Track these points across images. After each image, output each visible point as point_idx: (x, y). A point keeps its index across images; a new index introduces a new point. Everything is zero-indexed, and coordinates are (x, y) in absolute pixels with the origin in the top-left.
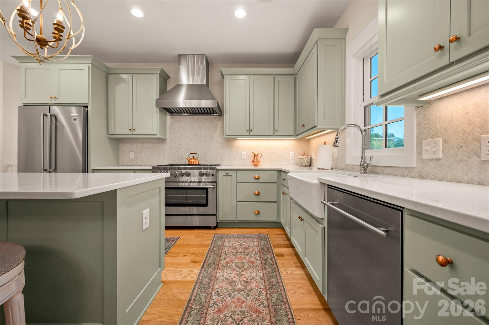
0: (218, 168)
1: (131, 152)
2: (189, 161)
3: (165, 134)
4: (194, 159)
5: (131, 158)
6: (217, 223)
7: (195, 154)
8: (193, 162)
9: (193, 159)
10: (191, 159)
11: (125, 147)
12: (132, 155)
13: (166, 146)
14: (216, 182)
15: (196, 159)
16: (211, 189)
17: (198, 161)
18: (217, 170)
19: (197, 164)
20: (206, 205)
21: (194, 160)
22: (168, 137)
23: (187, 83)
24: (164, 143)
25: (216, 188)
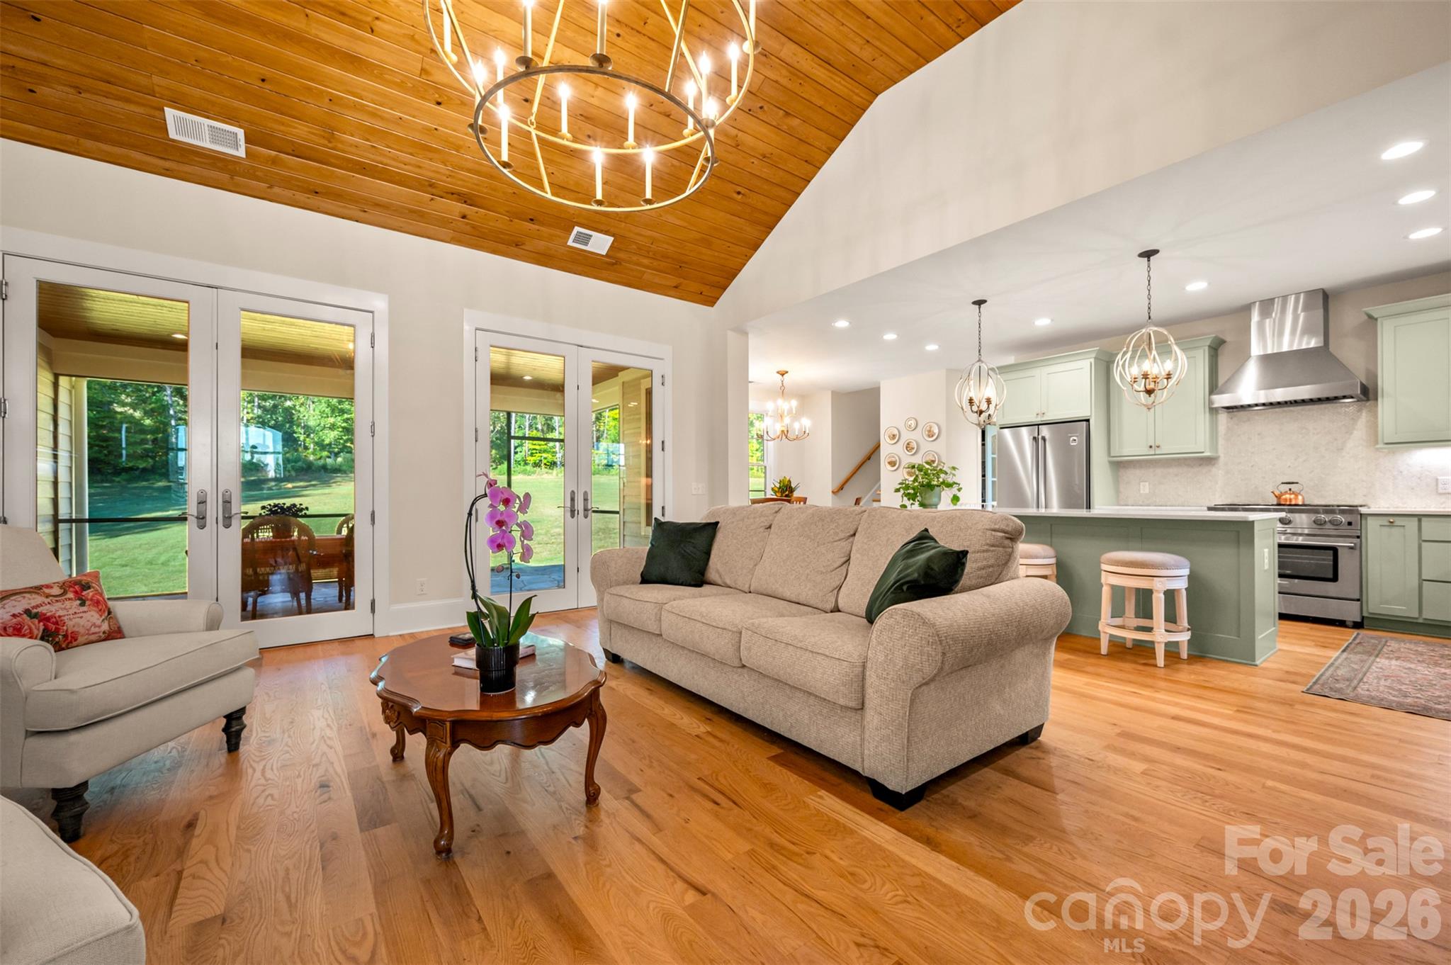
0: (1363, 510)
1: (1142, 484)
2: (1278, 497)
3: (1217, 450)
4: (1293, 493)
5: (1142, 492)
6: (1363, 618)
7: (1293, 483)
8: (1290, 500)
9: (1290, 494)
10: (1282, 494)
11: (1131, 475)
12: (1145, 488)
13: (1218, 471)
14: (1358, 537)
15: (1296, 495)
16: (1346, 550)
17: (1303, 499)
18: (1361, 514)
19: (1300, 503)
20: (1335, 578)
21: (1292, 496)
22: (1221, 453)
23: (1262, 353)
24: (1214, 464)
25: (1358, 549)
